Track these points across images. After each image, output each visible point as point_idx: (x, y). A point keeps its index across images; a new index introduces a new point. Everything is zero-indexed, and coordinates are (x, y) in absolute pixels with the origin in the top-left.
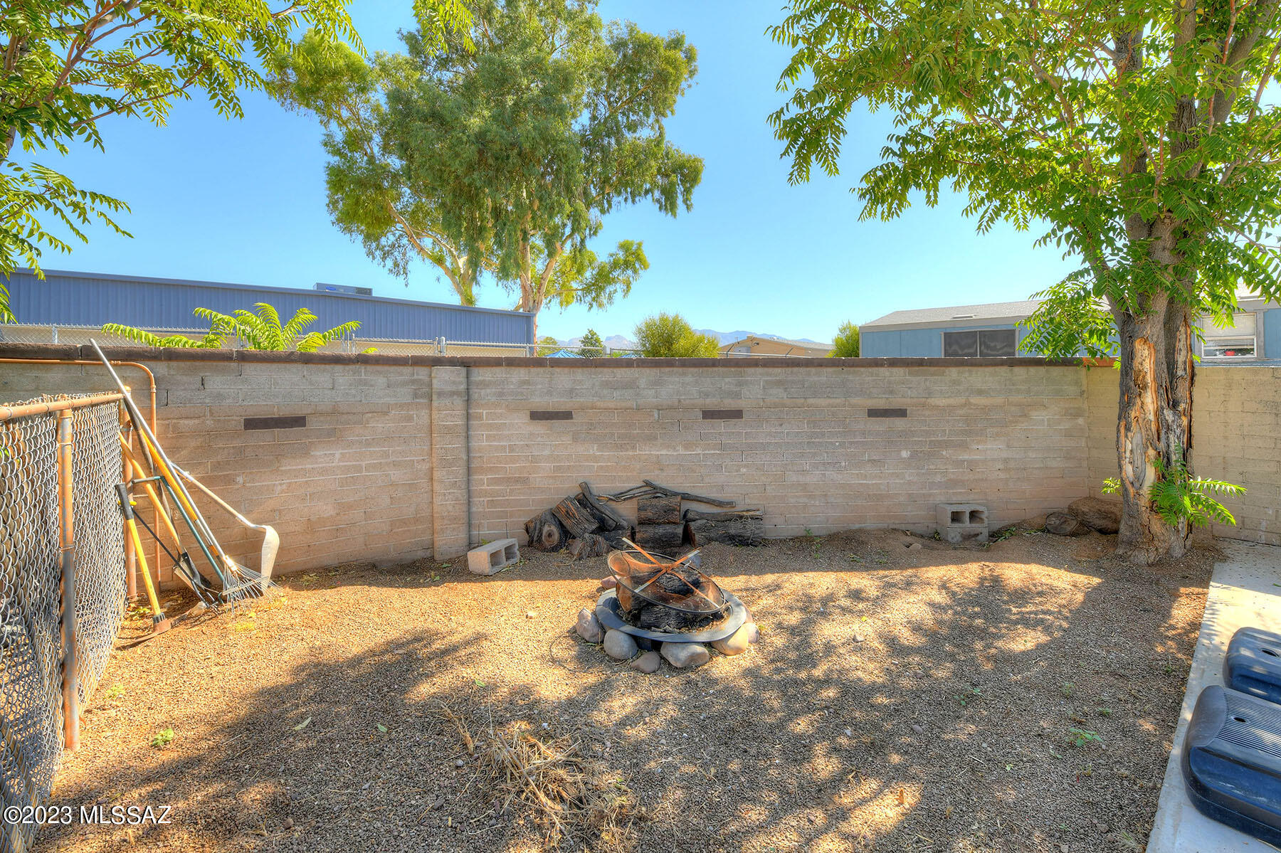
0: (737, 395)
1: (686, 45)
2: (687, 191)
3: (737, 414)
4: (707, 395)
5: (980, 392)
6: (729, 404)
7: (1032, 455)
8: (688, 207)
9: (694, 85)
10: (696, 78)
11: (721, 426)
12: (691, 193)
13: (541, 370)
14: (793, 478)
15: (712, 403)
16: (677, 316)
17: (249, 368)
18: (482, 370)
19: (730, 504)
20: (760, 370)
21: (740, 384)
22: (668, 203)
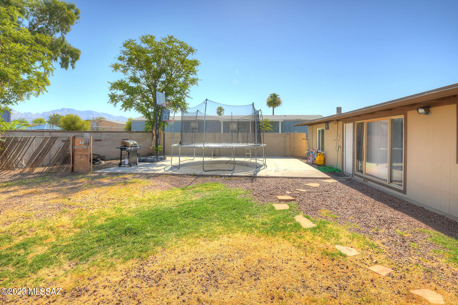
0: (101, 137)
1: (76, 8)
2: (73, 62)
3: (101, 140)
4: (95, 137)
5: (139, 136)
6: (99, 139)
7: (146, 145)
8: (73, 68)
9: (78, 23)
10: (79, 20)
11: (98, 142)
12: (75, 63)
13: (64, 133)
14: (110, 150)
15: (96, 138)
16: (76, 116)
17: (15, 133)
18: (52, 133)
19: (99, 155)
20: (105, 133)
21: (101, 135)
22: (64, 64)
